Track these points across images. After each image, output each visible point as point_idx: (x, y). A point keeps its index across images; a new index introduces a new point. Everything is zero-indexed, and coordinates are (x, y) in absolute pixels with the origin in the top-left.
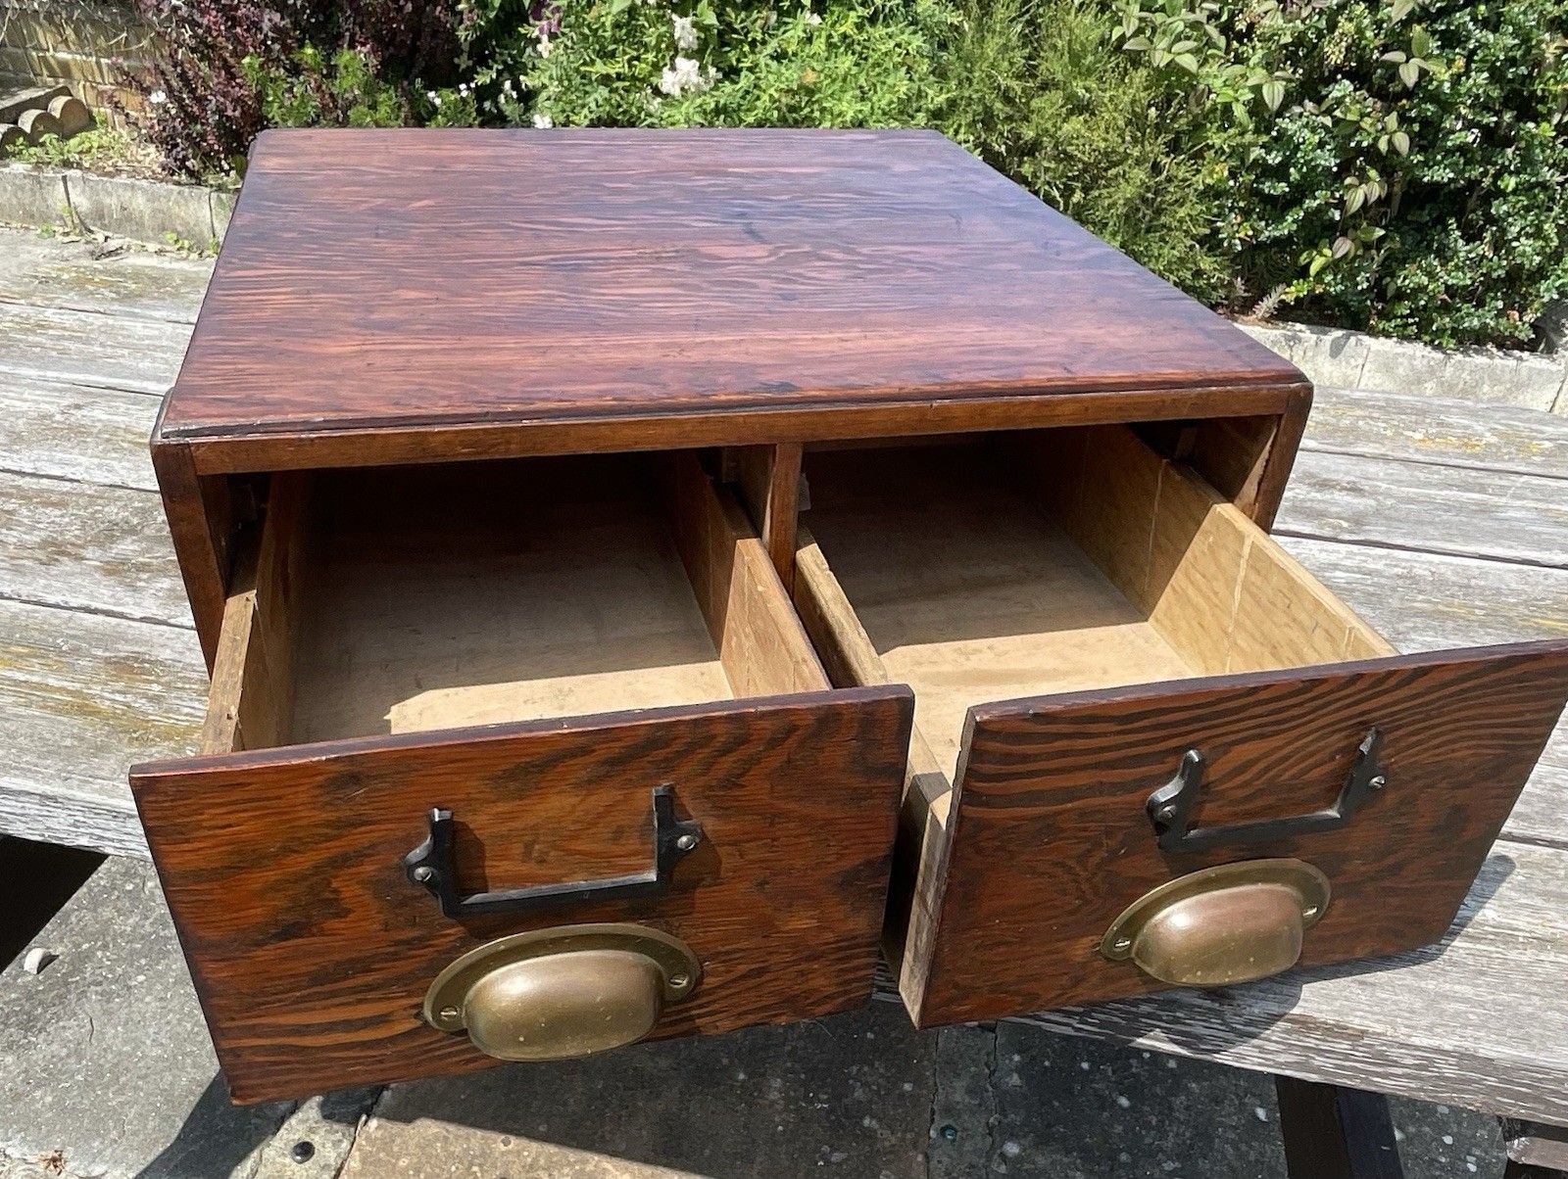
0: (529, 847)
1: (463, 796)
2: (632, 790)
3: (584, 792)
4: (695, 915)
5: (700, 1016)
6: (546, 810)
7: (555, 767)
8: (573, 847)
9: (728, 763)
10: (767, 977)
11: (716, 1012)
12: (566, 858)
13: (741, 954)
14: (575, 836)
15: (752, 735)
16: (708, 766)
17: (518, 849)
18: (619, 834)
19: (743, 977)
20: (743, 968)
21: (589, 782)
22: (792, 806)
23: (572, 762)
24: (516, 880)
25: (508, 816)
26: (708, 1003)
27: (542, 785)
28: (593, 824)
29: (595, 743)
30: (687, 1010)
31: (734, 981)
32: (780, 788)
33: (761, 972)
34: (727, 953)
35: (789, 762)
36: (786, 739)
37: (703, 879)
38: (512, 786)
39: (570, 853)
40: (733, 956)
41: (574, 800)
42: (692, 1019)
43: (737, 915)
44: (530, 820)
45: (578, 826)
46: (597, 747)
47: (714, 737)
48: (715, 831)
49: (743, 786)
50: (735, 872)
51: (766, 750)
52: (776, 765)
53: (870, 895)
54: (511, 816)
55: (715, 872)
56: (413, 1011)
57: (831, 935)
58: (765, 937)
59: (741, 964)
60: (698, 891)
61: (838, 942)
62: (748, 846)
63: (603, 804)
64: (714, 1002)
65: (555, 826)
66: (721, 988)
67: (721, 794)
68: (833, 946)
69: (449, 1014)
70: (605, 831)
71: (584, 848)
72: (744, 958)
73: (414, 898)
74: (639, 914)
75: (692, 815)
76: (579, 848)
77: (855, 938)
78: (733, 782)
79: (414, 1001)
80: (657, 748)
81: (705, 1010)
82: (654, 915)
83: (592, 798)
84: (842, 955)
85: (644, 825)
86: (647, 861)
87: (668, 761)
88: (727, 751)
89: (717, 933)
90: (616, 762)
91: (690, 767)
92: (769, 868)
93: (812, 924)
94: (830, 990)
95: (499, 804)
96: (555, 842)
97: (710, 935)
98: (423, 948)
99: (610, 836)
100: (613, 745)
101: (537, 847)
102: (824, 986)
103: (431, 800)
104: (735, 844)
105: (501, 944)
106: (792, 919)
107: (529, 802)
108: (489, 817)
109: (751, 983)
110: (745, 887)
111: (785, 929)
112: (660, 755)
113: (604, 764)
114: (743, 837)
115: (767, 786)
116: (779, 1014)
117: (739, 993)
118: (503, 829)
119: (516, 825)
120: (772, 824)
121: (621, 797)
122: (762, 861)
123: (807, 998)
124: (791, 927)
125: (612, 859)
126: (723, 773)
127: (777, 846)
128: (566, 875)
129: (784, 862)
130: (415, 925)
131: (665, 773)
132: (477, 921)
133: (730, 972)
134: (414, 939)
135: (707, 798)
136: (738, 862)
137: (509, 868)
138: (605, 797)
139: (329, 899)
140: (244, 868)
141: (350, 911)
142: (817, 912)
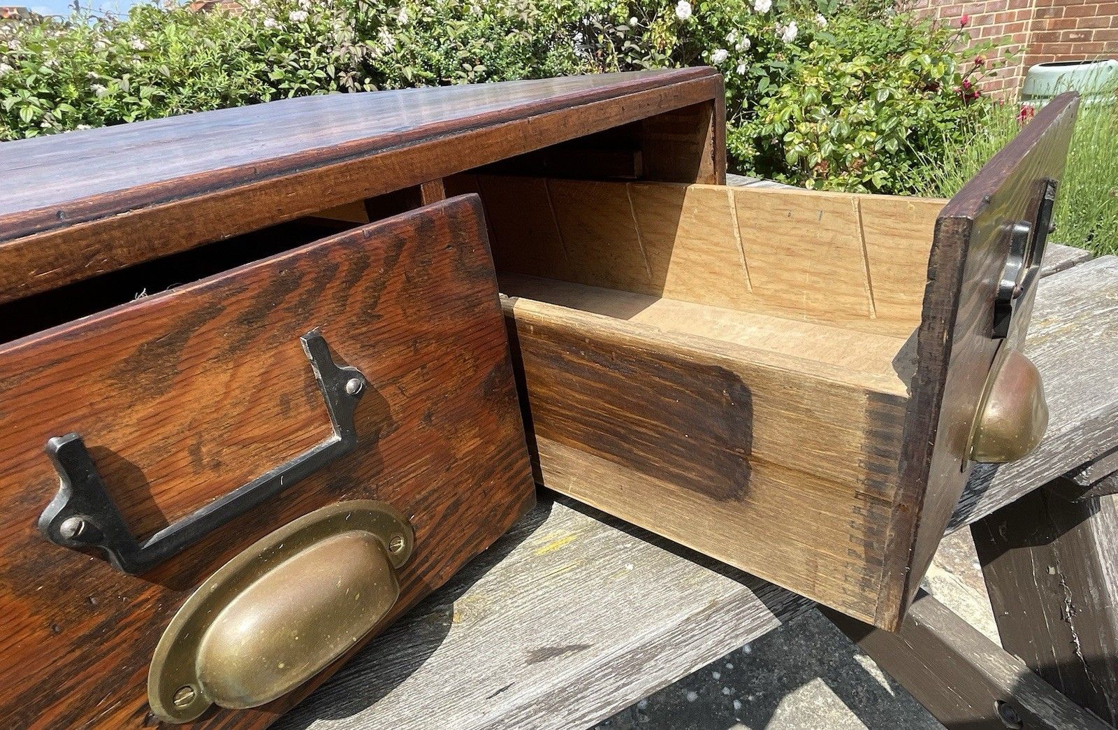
0: (195, 451)
1: (85, 411)
2: (281, 348)
3: (231, 365)
4: (386, 471)
5: (425, 573)
6: (198, 400)
7: (186, 340)
8: (244, 437)
9: (359, 293)
10: (462, 508)
11: (437, 562)
12: (243, 451)
13: (436, 495)
14: (240, 424)
15: (368, 258)
16: (343, 300)
17: (184, 459)
18: (285, 404)
19: (445, 517)
20: (441, 509)
21: (233, 350)
22: (426, 327)
23: (203, 329)
24: (197, 498)
25: (152, 421)
26: (426, 559)
27: (180, 368)
28: (255, 401)
29: (221, 299)
30: (414, 571)
31: (439, 524)
32: (411, 311)
33: (457, 505)
34: (425, 499)
35: (408, 280)
36: (398, 255)
37: (380, 430)
38: (143, 379)
39: (245, 444)
40: (430, 501)
41: (224, 377)
42: (420, 579)
43: (419, 457)
44: (184, 417)
45: (240, 409)
46: (225, 303)
47: (337, 266)
48: (373, 373)
49: (379, 317)
50: (404, 412)
51: (386, 272)
52: (399, 286)
53: (507, 399)
54: (158, 418)
55: (389, 417)
56: (142, 719)
57: (493, 448)
58: (448, 469)
59: (438, 505)
60: (380, 443)
61: (500, 452)
62: (405, 380)
63: (257, 374)
64: (431, 553)
65: (215, 415)
66: (431, 536)
67: (364, 329)
68: (497, 457)
69: (184, 698)
70: (270, 405)
71: (257, 432)
72: (439, 498)
73: (76, 574)
74: (333, 492)
75: (347, 360)
76: (250, 435)
77: (509, 444)
78: (369, 314)
79: (137, 704)
80: (288, 291)
81: (427, 565)
82: (351, 485)
83: (243, 369)
84: (505, 464)
85: (306, 387)
86: (324, 427)
87: (303, 304)
88: (352, 281)
89: (410, 482)
90: (249, 319)
91: (327, 305)
92: (428, 398)
93: (478, 441)
94: (508, 500)
95: (137, 408)
96: (221, 436)
97: (405, 486)
98: (118, 633)
99: (277, 409)
100: (241, 296)
101: (204, 450)
102: (503, 498)
103: (44, 428)
104: (394, 381)
105: (210, 584)
106: (462, 443)
107: (173, 393)
108: (129, 430)
109: (453, 519)
110: (417, 424)
111: (459, 456)
112: (293, 298)
113: (240, 322)
114: (398, 372)
115: (400, 311)
116: (482, 541)
117: (446, 535)
118: (156, 438)
119: (169, 429)
120: (416, 351)
121: (273, 359)
122: (421, 392)
123: (496, 515)
124: (464, 452)
125: (291, 437)
126: (358, 305)
127: (428, 373)
128: (251, 473)
129: (439, 388)
130: (93, 608)
131: (306, 319)
132: (175, 568)
133: (431, 518)
134: (101, 627)
135: (353, 338)
136: (402, 399)
137: (183, 487)
138: (257, 363)
142: (477, 429)
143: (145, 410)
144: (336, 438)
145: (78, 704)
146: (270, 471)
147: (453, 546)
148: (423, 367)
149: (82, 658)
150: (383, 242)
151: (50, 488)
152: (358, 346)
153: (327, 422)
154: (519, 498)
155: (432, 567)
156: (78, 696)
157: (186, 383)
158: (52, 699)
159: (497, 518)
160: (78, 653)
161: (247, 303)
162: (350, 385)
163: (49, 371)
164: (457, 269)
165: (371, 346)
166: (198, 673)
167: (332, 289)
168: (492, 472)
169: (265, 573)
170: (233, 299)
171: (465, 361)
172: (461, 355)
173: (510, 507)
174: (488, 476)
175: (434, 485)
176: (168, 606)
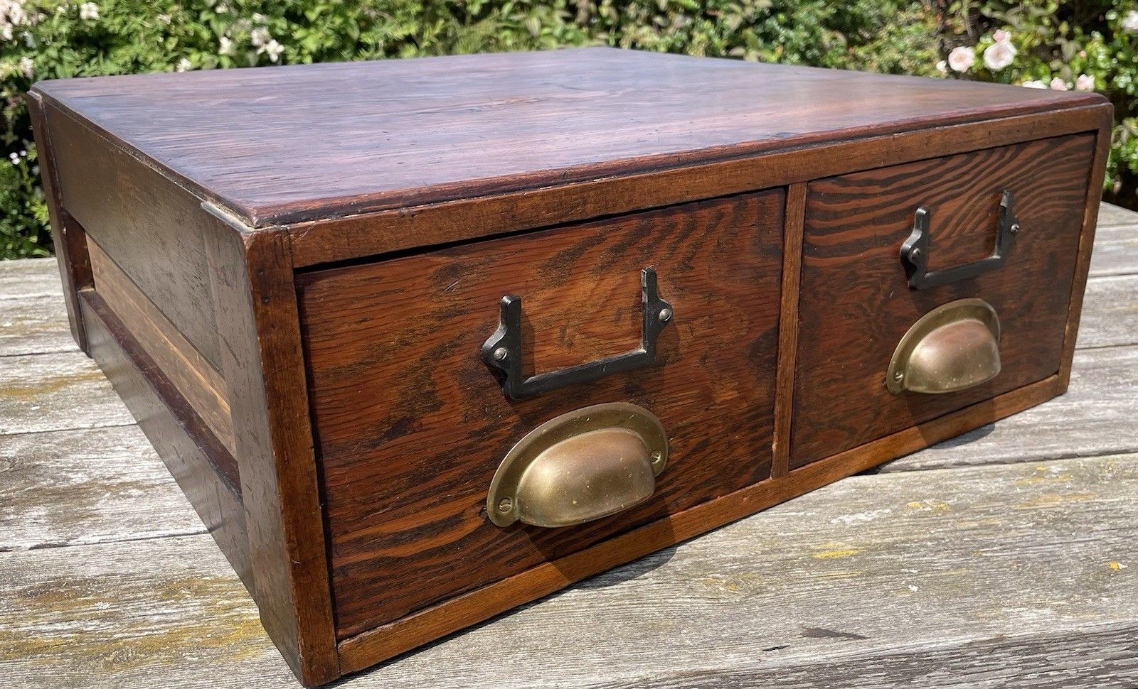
0: (563, 331)
1: (521, 285)
2: (627, 275)
3: (598, 278)
4: (663, 392)
6: (575, 296)
7: (582, 254)
8: (590, 330)
9: (685, 247)
10: (709, 450)
11: (679, 489)
12: (586, 341)
13: (692, 428)
14: (591, 321)
15: (697, 223)
16: (673, 250)
17: (556, 333)
18: (618, 316)
19: (694, 451)
20: (693, 442)
21: (602, 267)
22: (720, 285)
23: (592, 250)
24: (552, 364)
25: (550, 302)
26: (672, 481)
27: (573, 271)
28: (603, 307)
29: (607, 232)
31: (688, 456)
32: (714, 270)
33: (705, 444)
34: (684, 428)
35: (719, 244)
36: (716, 225)
37: (668, 357)
38: (555, 273)
39: (590, 336)
40: (687, 431)
41: (592, 285)
43: (687, 389)
44: (566, 305)
45: (594, 310)
46: (607, 236)
47: (676, 225)
49: (692, 268)
50: (689, 347)
51: (705, 235)
52: (711, 249)
53: (766, 365)
54: (553, 301)
55: (676, 349)
56: (479, 509)
57: (745, 405)
58: (706, 409)
59: (691, 438)
60: (665, 367)
61: (750, 411)
62: (695, 322)
63: (610, 288)
64: (676, 478)
65: (580, 310)
66: (680, 463)
67: (680, 275)
68: (747, 416)
69: (505, 507)
70: (610, 313)
71: (597, 330)
72: (694, 431)
73: (486, 387)
74: (630, 392)
75: (663, 294)
76: (593, 330)
77: (759, 407)
78: (686, 265)
79: (480, 497)
80: (643, 236)
81: (670, 488)
82: (639, 393)
83: (604, 282)
84: (752, 424)
85: (634, 307)
86: (636, 340)
87: (649, 246)
88: (683, 237)
89: (677, 408)
90: (618, 250)
91: (663, 253)
92: (708, 343)
93: (735, 394)
94: (747, 459)
95: (546, 291)
96: (579, 325)
97: (673, 409)
98: (489, 439)
99: (613, 318)
100: (617, 233)
101: (568, 331)
102: (742, 455)
103: (503, 289)
104: (688, 321)
105: (543, 428)
106: (722, 391)
107: (565, 287)
108: (539, 304)
109: (699, 456)
110: (695, 361)
111: (718, 401)
112: (645, 241)
113: (611, 250)
114: (691, 315)
115: (706, 267)
116: (716, 488)
117: (691, 468)
118: (546, 315)
119: (556, 310)
120: (709, 302)
121: (620, 281)
122: (704, 336)
123: (732, 469)
124: (722, 399)
125: (615, 341)
126: (681, 256)
127: (712, 323)
128: (586, 357)
129: (717, 337)
130: (486, 414)
131: (647, 258)
132: (527, 408)
133: (685, 446)
134: (484, 430)
135: (671, 279)
136: (690, 338)
137: (550, 353)
138: (612, 281)
139: (428, 392)
140: (371, 363)
141: (442, 403)
142: (737, 383)
143: (548, 293)
144: (642, 350)
145: (458, 477)
146: (596, 359)
147: (693, 480)
148: (711, 316)
149: (470, 446)
150: (709, 213)
151: (494, 327)
152: (673, 286)
153: (639, 337)
154: (756, 462)
155: (674, 492)
156: (459, 471)
157: (573, 282)
158: (450, 466)
159: (734, 472)
160: (468, 441)
161: (619, 238)
162: (663, 313)
163: (517, 255)
164: (755, 245)
165: (681, 289)
166: (518, 491)
167: (670, 239)
168: (740, 427)
169: (573, 436)
170: (612, 234)
171: (742, 321)
172: (740, 315)
173: (747, 467)
174: (735, 429)
175: (693, 419)
176: (517, 434)
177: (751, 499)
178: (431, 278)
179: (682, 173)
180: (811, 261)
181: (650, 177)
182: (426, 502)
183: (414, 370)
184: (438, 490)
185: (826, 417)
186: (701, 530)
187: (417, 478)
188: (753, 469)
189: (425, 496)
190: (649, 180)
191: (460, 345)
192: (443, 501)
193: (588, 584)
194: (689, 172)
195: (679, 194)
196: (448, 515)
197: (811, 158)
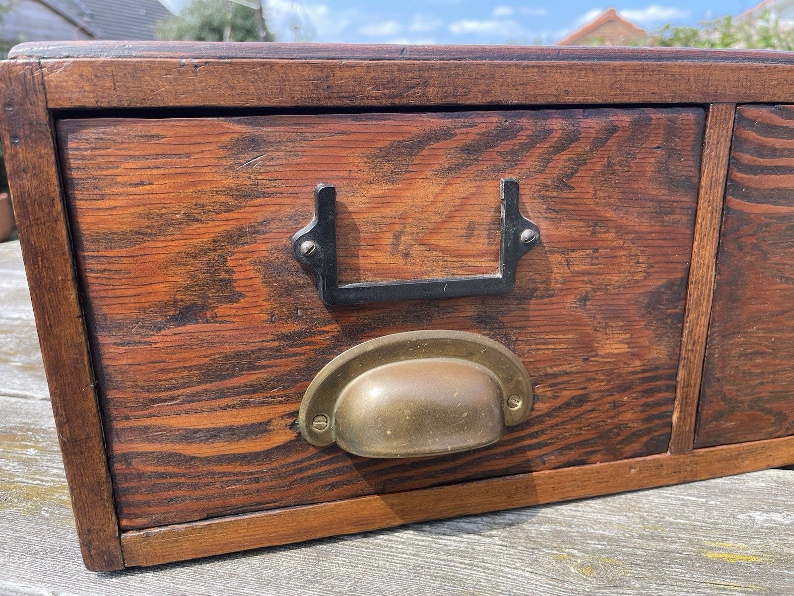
0: (397, 237)
1: (345, 174)
2: (483, 183)
3: (444, 181)
4: (529, 330)
5: (531, 448)
6: (413, 198)
7: (423, 149)
8: (432, 242)
9: (561, 161)
10: (587, 407)
11: (545, 445)
12: (427, 253)
13: (566, 378)
14: (434, 231)
15: (580, 133)
16: (546, 162)
17: (388, 239)
18: (471, 229)
19: (567, 405)
20: (567, 394)
21: (450, 170)
22: (610, 214)
23: (436, 145)
24: (383, 272)
25: (379, 200)
26: (537, 434)
27: (411, 168)
28: (450, 217)
29: (456, 127)
30: (521, 439)
31: (559, 409)
32: (601, 194)
33: (581, 400)
34: (554, 376)
35: (609, 165)
36: (607, 140)
37: (536, 289)
38: (386, 167)
39: (432, 248)
40: (559, 380)
41: (436, 189)
42: (523, 450)
43: (564, 332)
44: (399, 207)
45: (438, 219)
46: (457, 131)
47: (551, 131)
48: (547, 236)
49: (571, 188)
50: (563, 283)
51: (591, 150)
52: (599, 168)
53: (669, 321)
54: (384, 200)
55: (547, 282)
56: (290, 421)
57: (638, 363)
58: (586, 360)
59: (565, 389)
60: (532, 302)
61: (644, 371)
62: (574, 254)
63: (458, 195)
64: (543, 432)
65: (419, 216)
66: (548, 415)
67: (555, 194)
68: (640, 376)
69: (320, 424)
70: (459, 226)
71: (442, 243)
72: (567, 382)
73: (297, 286)
74: (482, 323)
75: (531, 214)
76: (437, 243)
77: (657, 368)
78: (564, 182)
79: (292, 408)
80: (505, 138)
81: (535, 441)
82: (496, 326)
83: (451, 188)
84: (646, 386)
85: (491, 223)
86: (493, 264)
87: (514, 153)
88: (560, 148)
89: (546, 352)
90: (472, 150)
91: (531, 162)
92: (590, 282)
93: (624, 348)
94: (637, 426)
95: (374, 186)
96: (417, 233)
97: (540, 352)
98: (302, 345)
99: (463, 232)
100: (469, 130)
101: (403, 238)
102: (632, 421)
103: (319, 175)
104: (564, 251)
105: (369, 345)
106: (608, 342)
107: (399, 186)
108: (365, 200)
109: (574, 412)
110: (571, 301)
111: (602, 352)
112: (507, 145)
113: (463, 150)
114: (571, 245)
115: (591, 190)
116: (595, 452)
117: (563, 423)
118: (376, 214)
119: (388, 211)
120: (594, 233)
121: (474, 189)
122: (585, 273)
123: (618, 434)
124: (607, 351)
125: (465, 260)
126: (557, 171)
127: (597, 258)
128: (426, 273)
129: (603, 277)
130: (297, 317)
131: (511, 166)
132: (353, 319)
133: (555, 397)
134: (295, 334)
135: (543, 197)
136: (565, 272)
137: (380, 260)
138: (462, 188)
139: (224, 280)
140: (151, 234)
141: (241, 295)
142: (628, 336)
143: (379, 190)
144: (499, 275)
145: (262, 382)
146: (439, 276)
147: (565, 438)
148: (595, 250)
149: (278, 349)
150: (597, 123)
151: (307, 219)
152: (545, 207)
153: (496, 261)
154: (649, 431)
155: (540, 446)
156: (265, 376)
157: (410, 182)
158: (252, 367)
159: (619, 438)
160: (276, 344)
161: (472, 137)
162: (526, 233)
163: (336, 137)
164: (659, 172)
165: (555, 211)
166: (335, 410)
167: (543, 147)
168: (630, 388)
169: (407, 359)
170: (465, 130)
171: (638, 262)
172: (636, 255)
173: (637, 435)
174: (624, 388)
175: (566, 368)
176: (337, 346)
177: (640, 471)
178: (225, 147)
179: (558, 67)
180: (736, 203)
181: (516, 65)
182: (223, 402)
183: (206, 252)
184: (238, 391)
185: (746, 395)
186: (574, 495)
187: (211, 373)
188: (645, 439)
189: (222, 394)
190: (513, 69)
191: (264, 233)
192: (244, 405)
193: (427, 528)
194: (570, 67)
195: (555, 92)
196: (250, 421)
197: (742, 74)
